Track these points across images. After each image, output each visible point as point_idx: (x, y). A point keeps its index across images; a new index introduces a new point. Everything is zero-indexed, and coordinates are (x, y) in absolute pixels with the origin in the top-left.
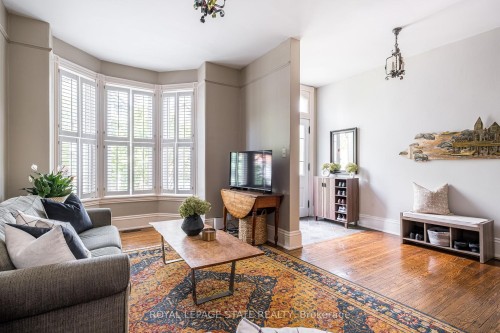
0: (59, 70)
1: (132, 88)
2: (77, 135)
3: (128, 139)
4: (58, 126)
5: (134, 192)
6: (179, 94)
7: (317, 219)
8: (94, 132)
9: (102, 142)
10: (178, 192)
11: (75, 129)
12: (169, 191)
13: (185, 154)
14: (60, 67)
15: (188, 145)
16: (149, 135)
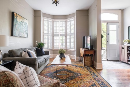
0: (44, 20)
1: (60, 21)
2: (47, 34)
3: (59, 34)
4: (43, 32)
5: (60, 48)
6: (71, 21)
7: (121, 62)
8: (51, 33)
9: (53, 35)
10: (71, 48)
11: (47, 33)
12: (69, 48)
13: (72, 37)
14: (44, 19)
15: (73, 35)
16: (64, 33)
